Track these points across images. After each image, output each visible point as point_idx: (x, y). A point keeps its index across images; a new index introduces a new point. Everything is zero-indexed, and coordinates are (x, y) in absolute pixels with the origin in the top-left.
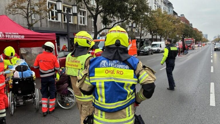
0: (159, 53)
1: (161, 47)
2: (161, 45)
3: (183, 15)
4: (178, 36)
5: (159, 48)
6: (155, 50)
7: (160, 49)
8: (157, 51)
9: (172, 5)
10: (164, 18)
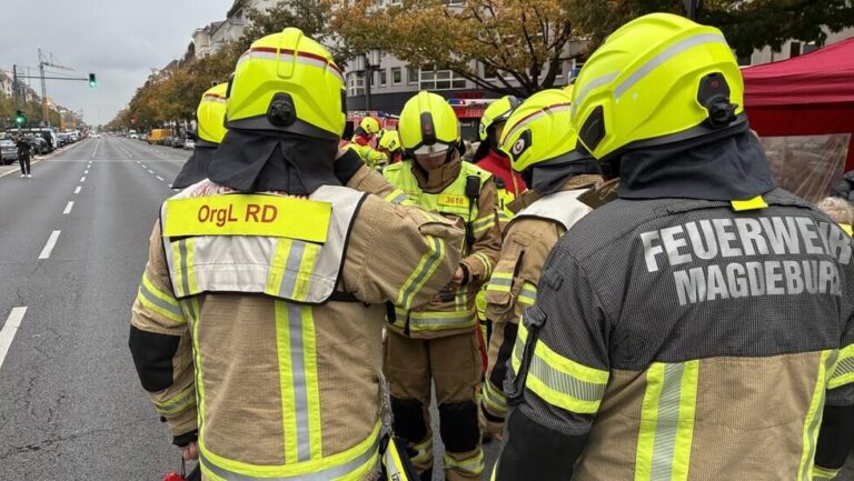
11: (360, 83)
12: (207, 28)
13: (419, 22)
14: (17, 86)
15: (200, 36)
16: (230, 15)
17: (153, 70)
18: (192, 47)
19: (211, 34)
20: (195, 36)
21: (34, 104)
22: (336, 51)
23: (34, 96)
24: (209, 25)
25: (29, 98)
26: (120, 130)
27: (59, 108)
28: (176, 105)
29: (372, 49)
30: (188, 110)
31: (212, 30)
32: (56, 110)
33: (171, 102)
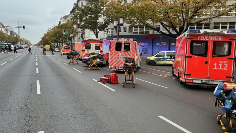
11: (112, 32)
12: (64, 17)
13: (144, 5)
14: (11, 32)
15: (62, 19)
16: (71, 12)
17: (48, 28)
18: (60, 22)
19: (65, 18)
20: (61, 19)
21: (16, 37)
22: (106, 20)
23: (17, 35)
24: (65, 16)
25: (15, 36)
26: (40, 45)
27: (24, 39)
28: (54, 38)
29: (121, 18)
30: (57, 40)
31: (65, 17)
32: (23, 39)
33: (52, 37)
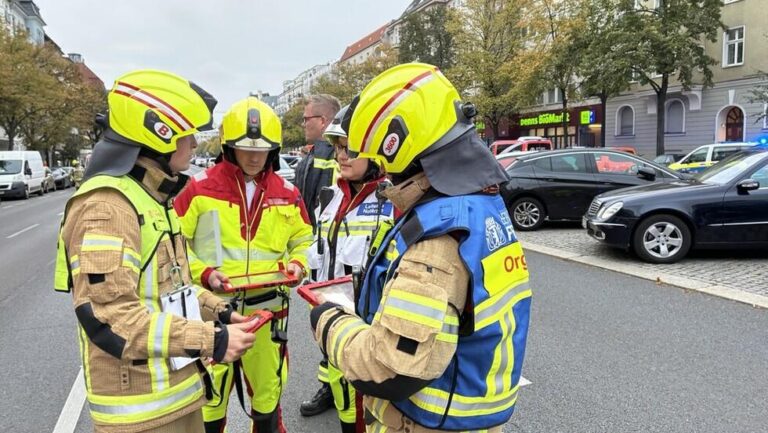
0: (24, 197)
1: (28, 172)
2: (26, 163)
3: (79, 56)
4: (75, 131)
5: (22, 178)
6: (6, 186)
7: (25, 182)
8: (13, 188)
9: (37, 10)
10: (17, 56)
